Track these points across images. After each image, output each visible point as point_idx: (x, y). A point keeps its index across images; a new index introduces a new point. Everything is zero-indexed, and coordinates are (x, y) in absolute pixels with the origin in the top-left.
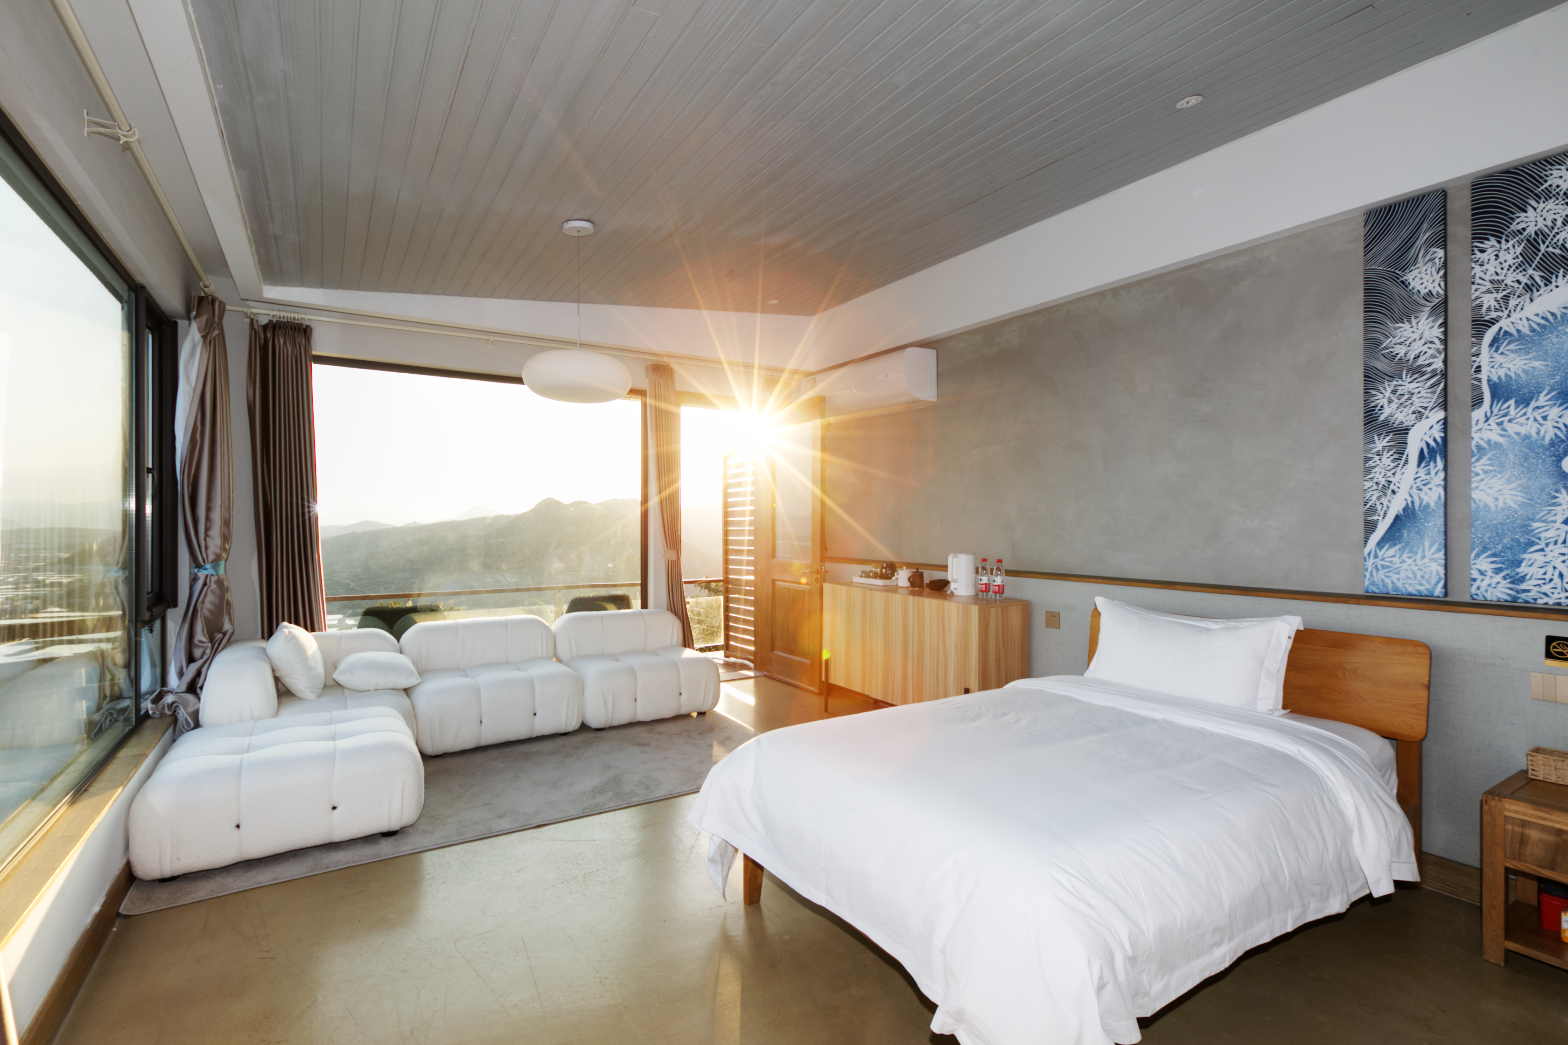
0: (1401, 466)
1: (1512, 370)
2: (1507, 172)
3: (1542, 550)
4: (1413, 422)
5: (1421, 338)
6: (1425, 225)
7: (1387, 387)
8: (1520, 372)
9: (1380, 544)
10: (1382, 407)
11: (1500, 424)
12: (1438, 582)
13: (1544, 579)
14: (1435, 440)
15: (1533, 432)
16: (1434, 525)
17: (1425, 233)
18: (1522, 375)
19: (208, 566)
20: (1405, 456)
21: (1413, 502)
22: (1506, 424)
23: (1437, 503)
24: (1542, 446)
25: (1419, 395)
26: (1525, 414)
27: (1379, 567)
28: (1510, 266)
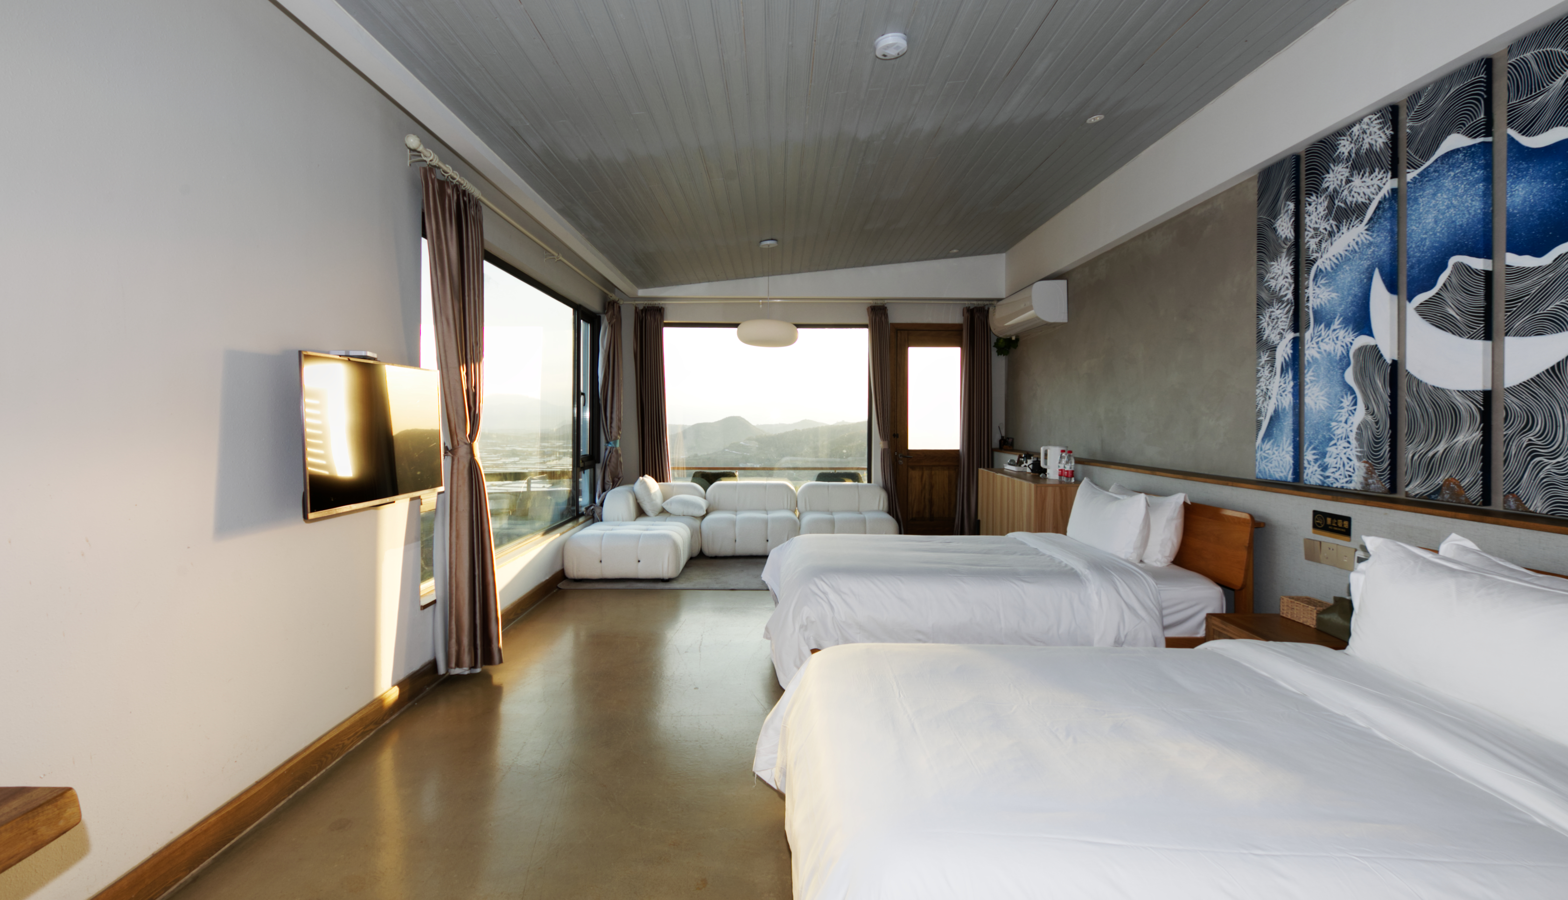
0: (1273, 376)
1: (1323, 300)
2: (1321, 141)
3: (1335, 444)
4: (1279, 341)
5: (1282, 274)
6: (1285, 183)
7: (1267, 313)
8: (1326, 302)
9: (1263, 440)
10: (1265, 329)
11: (1317, 343)
12: (1289, 470)
13: (1336, 468)
14: (1288, 356)
15: (1332, 349)
16: (1288, 423)
17: (1285, 189)
18: (1328, 304)
19: (612, 442)
20: (1274, 369)
21: (1278, 405)
22: (1320, 343)
23: (1289, 405)
24: (1336, 361)
25: (1281, 320)
26: (1328, 336)
27: (1263, 457)
28: (1322, 217)
